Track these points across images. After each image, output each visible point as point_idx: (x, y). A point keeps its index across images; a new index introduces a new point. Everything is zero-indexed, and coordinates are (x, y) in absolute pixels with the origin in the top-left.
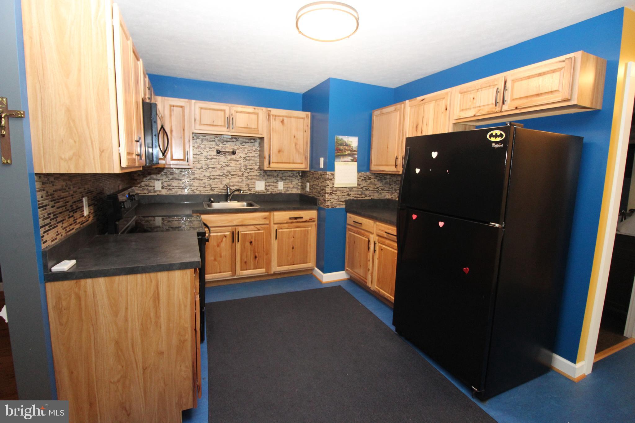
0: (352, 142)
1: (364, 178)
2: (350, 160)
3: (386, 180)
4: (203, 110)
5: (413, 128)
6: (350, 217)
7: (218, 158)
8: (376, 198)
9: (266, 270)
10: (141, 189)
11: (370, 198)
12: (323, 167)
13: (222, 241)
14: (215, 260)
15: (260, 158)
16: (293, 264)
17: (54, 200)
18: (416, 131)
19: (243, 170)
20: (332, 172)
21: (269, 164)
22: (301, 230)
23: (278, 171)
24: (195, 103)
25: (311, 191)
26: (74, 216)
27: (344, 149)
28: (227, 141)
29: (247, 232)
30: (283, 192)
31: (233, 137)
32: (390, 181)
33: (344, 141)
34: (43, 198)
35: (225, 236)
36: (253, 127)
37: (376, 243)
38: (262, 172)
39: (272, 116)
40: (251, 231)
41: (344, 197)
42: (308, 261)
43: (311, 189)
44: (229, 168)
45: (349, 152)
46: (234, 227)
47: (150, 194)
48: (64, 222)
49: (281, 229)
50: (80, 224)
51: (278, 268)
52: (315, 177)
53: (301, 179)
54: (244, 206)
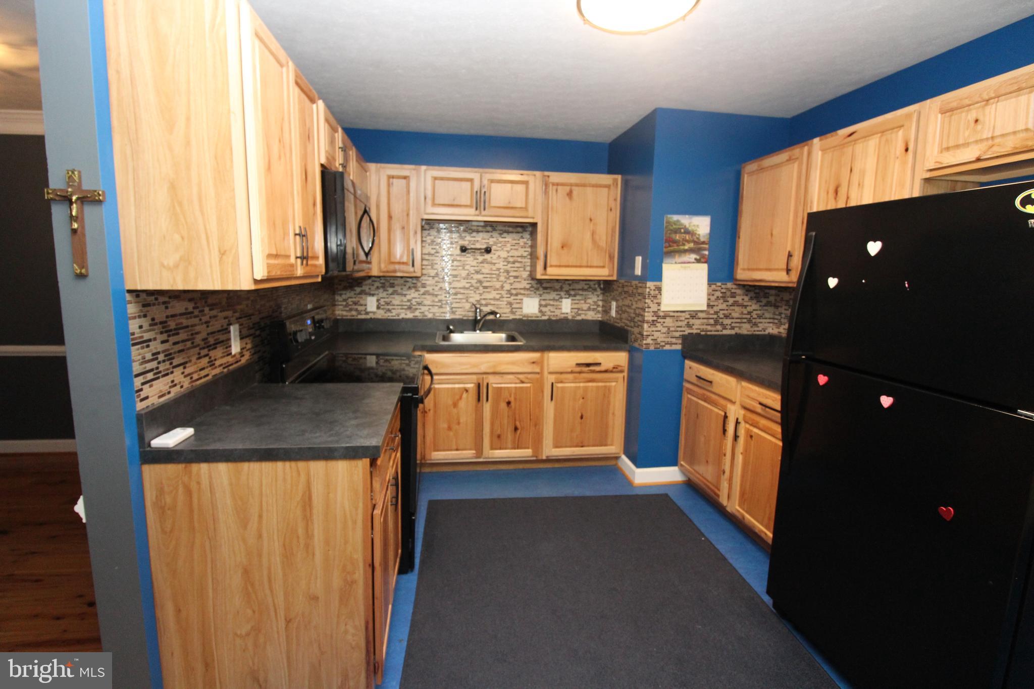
0: (698, 226)
1: (721, 295)
2: (693, 260)
3: (768, 297)
4: (437, 182)
5: (828, 193)
6: (690, 368)
7: (463, 259)
8: (745, 332)
9: (533, 452)
10: (347, 309)
11: (733, 332)
12: (639, 274)
13: (461, 398)
14: (450, 428)
15: (531, 259)
16: (581, 445)
17: (166, 332)
18: (835, 198)
19: (502, 278)
20: (658, 283)
21: (545, 268)
22: (598, 387)
23: (563, 281)
24: (425, 170)
25: (618, 316)
26: (210, 355)
27: (681, 240)
28: (478, 232)
29: (503, 385)
30: (570, 317)
31: (487, 223)
32: (776, 300)
33: (682, 224)
34: (142, 329)
35: (467, 391)
36: (519, 205)
37: (740, 423)
38: (533, 282)
39: (551, 185)
40: (508, 383)
41: (679, 329)
42: (609, 442)
43: (618, 314)
44: (480, 277)
45: (692, 245)
46: (481, 376)
47: (360, 317)
48: (187, 365)
49: (561, 382)
50: (221, 368)
51: (553, 450)
52: (626, 292)
53: (603, 294)
54: (502, 341)
